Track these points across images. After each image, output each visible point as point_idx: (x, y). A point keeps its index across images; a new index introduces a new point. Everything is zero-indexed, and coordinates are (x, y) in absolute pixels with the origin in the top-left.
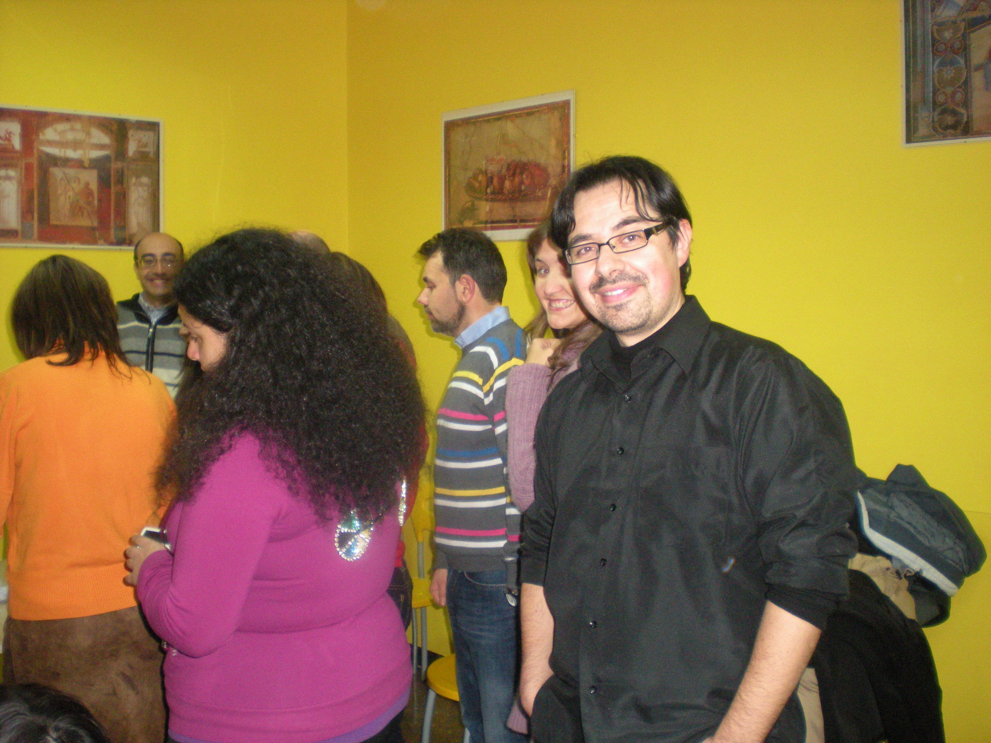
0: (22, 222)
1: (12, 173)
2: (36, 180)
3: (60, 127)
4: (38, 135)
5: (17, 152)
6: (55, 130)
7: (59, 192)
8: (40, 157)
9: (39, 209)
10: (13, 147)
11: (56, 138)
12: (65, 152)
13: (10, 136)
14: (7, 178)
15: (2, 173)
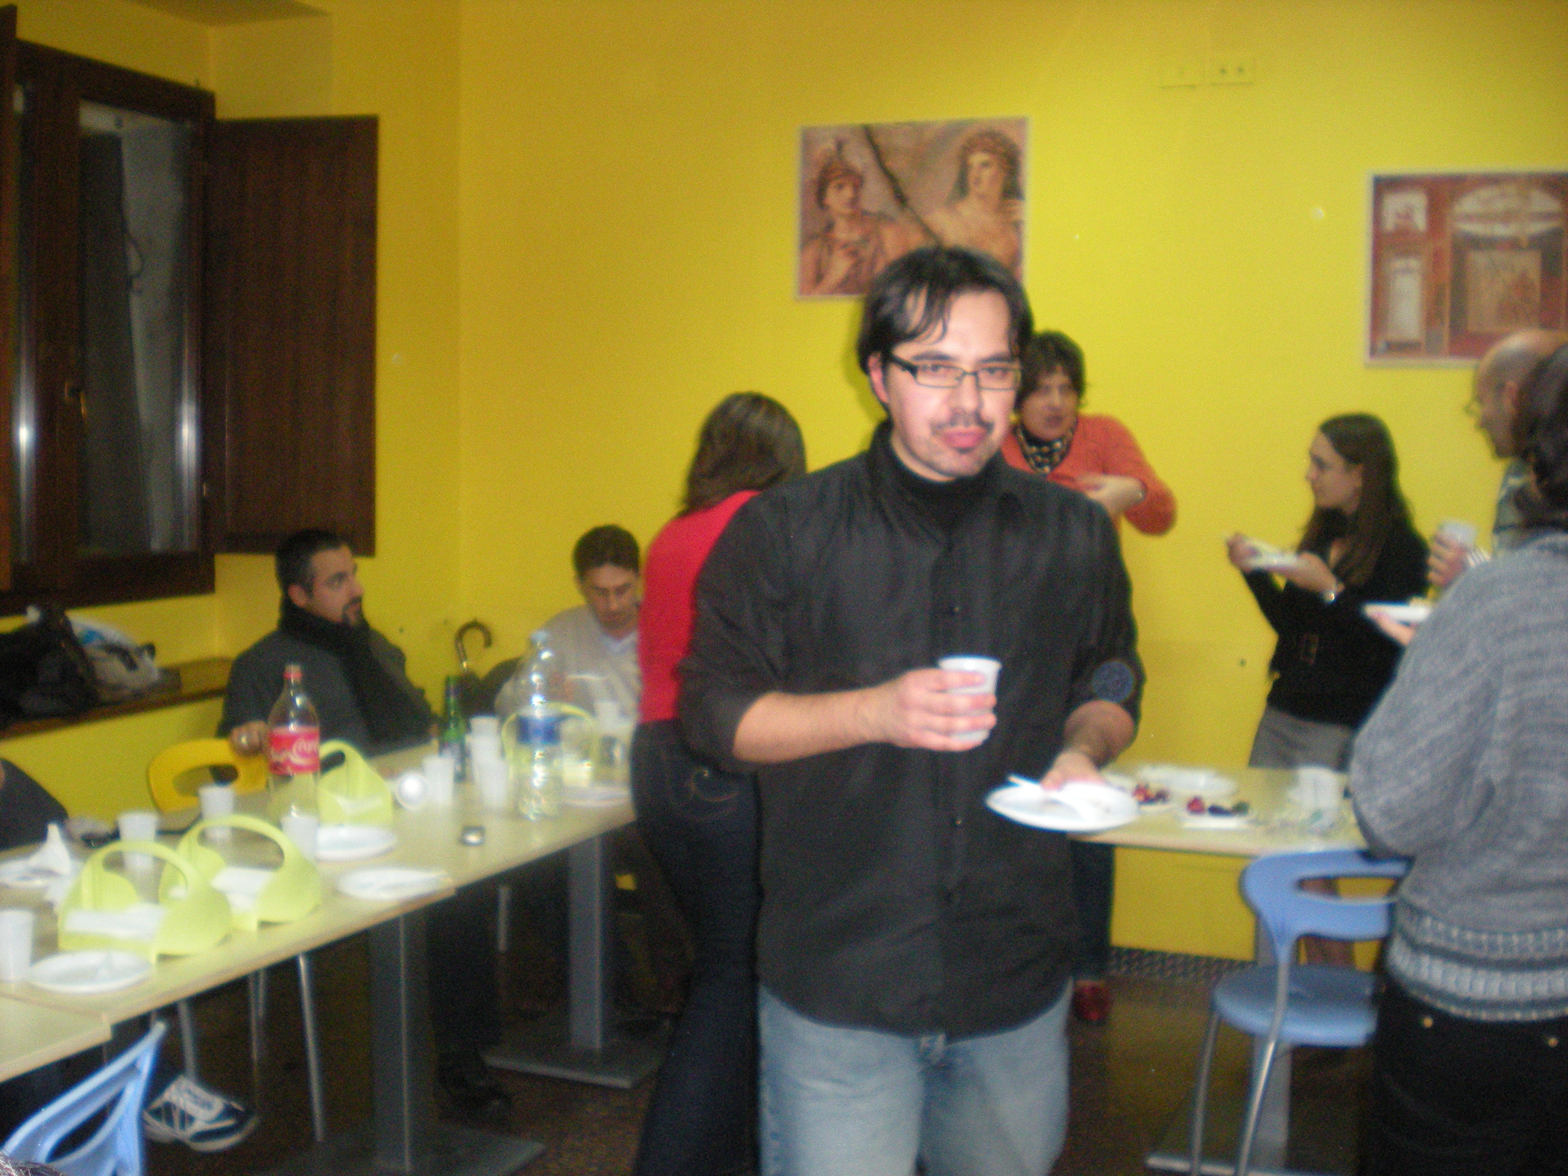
0: (1427, 331)
1: (1414, 263)
2: (1447, 271)
3: (1485, 193)
4: (1451, 208)
5: (1420, 234)
6: (1477, 199)
7: (1482, 286)
8: (1454, 238)
9: (1452, 311)
10: (1415, 227)
11: (1479, 209)
12: (1491, 228)
13: (1411, 212)
14: (1407, 271)
15: (1399, 264)
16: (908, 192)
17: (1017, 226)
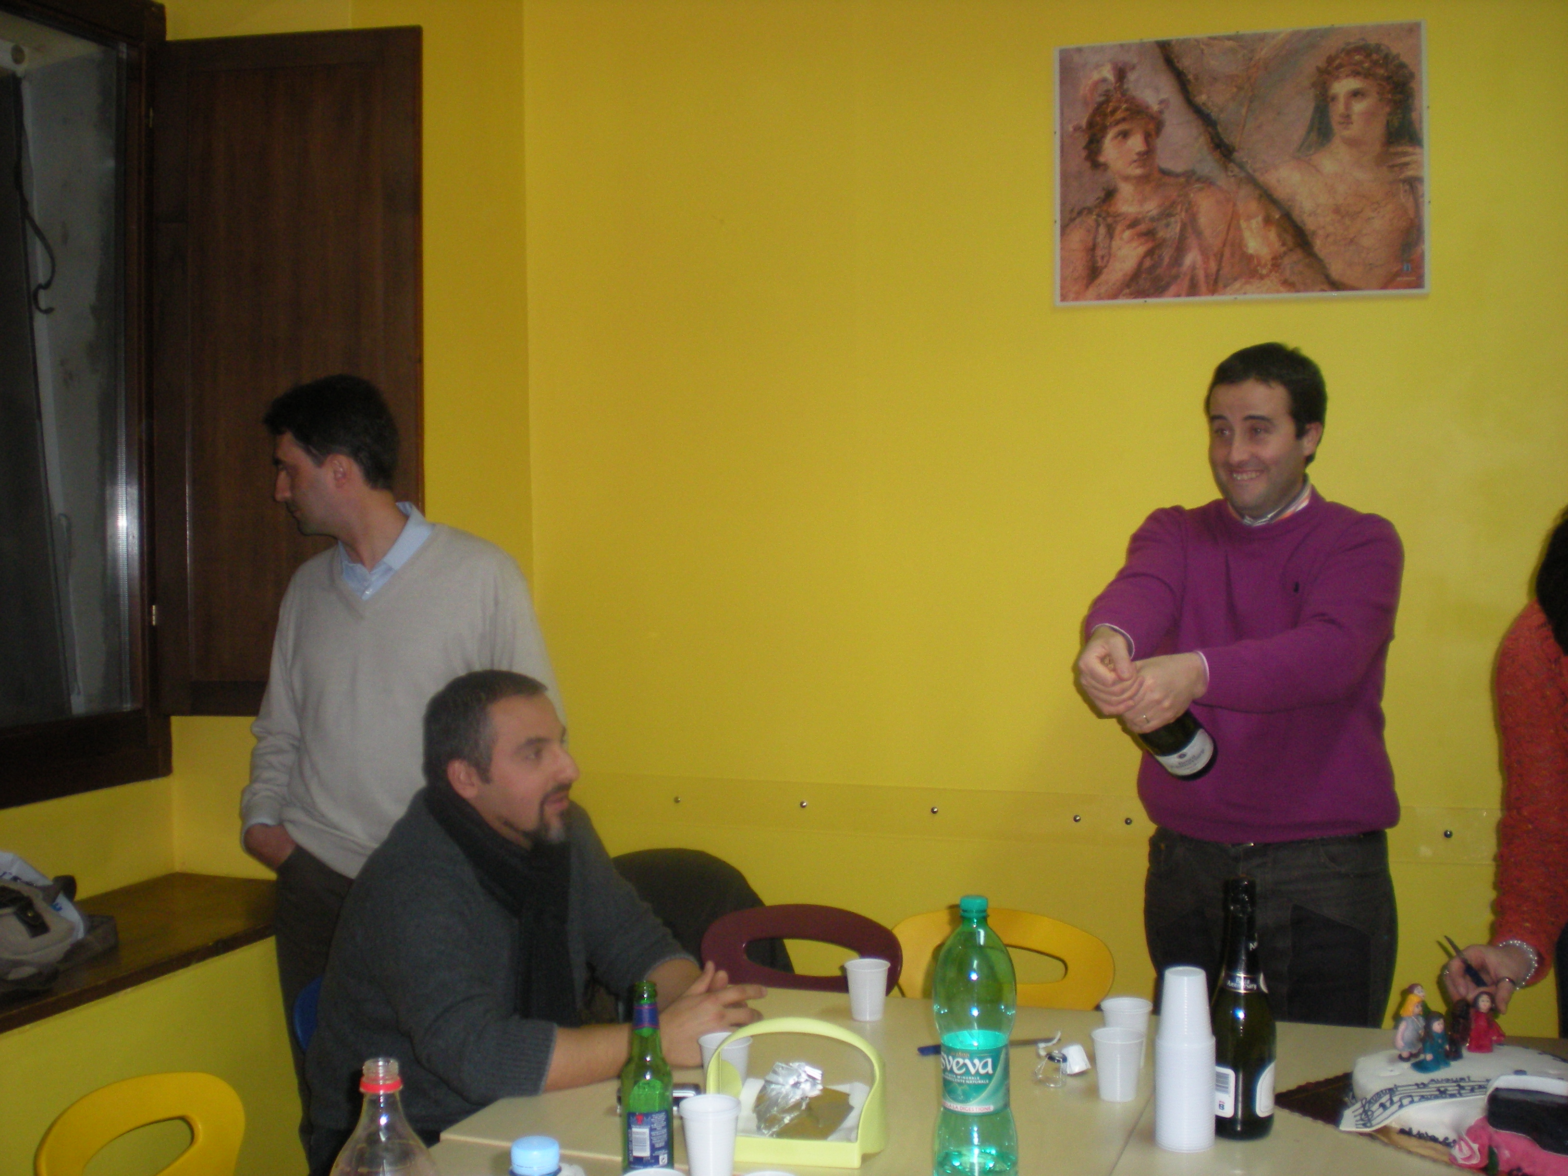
16: (1232, 138)
17: (1413, 184)
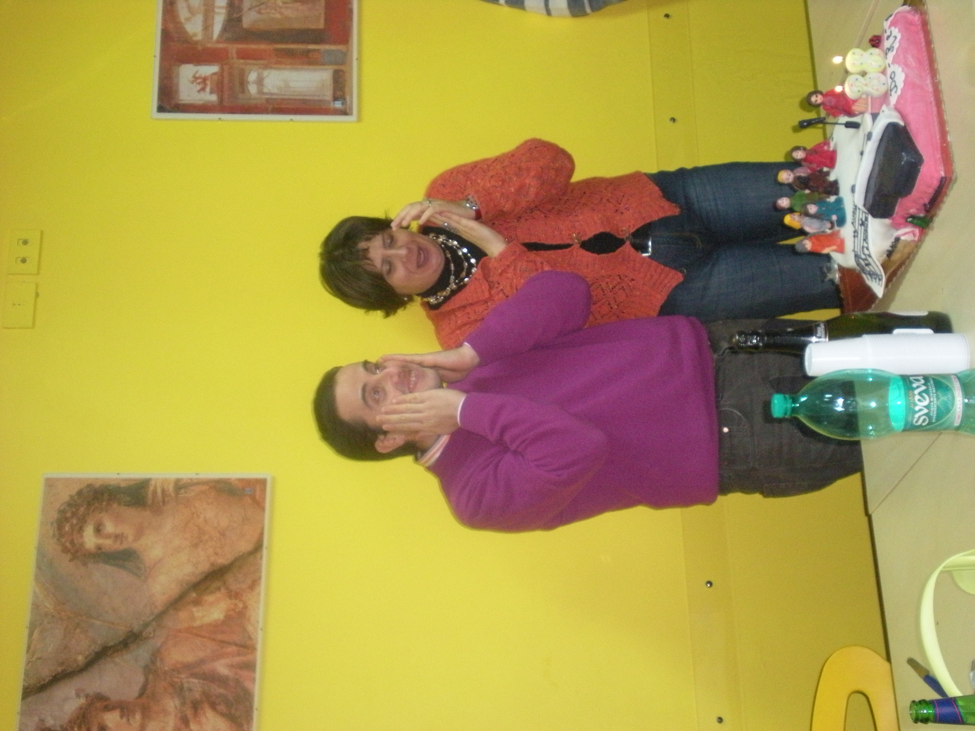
0: (323, 64)
1: (252, 76)
2: (263, 47)
3: (183, 13)
4: (196, 43)
5: (222, 69)
6: (188, 19)
7: (278, 16)
8: (227, 41)
9: (303, 42)
10: (215, 74)
11: (199, 20)
12: (220, 7)
13: (199, 78)
14: (260, 82)
15: (253, 89)
17: (181, 486)
